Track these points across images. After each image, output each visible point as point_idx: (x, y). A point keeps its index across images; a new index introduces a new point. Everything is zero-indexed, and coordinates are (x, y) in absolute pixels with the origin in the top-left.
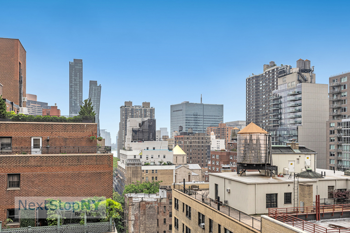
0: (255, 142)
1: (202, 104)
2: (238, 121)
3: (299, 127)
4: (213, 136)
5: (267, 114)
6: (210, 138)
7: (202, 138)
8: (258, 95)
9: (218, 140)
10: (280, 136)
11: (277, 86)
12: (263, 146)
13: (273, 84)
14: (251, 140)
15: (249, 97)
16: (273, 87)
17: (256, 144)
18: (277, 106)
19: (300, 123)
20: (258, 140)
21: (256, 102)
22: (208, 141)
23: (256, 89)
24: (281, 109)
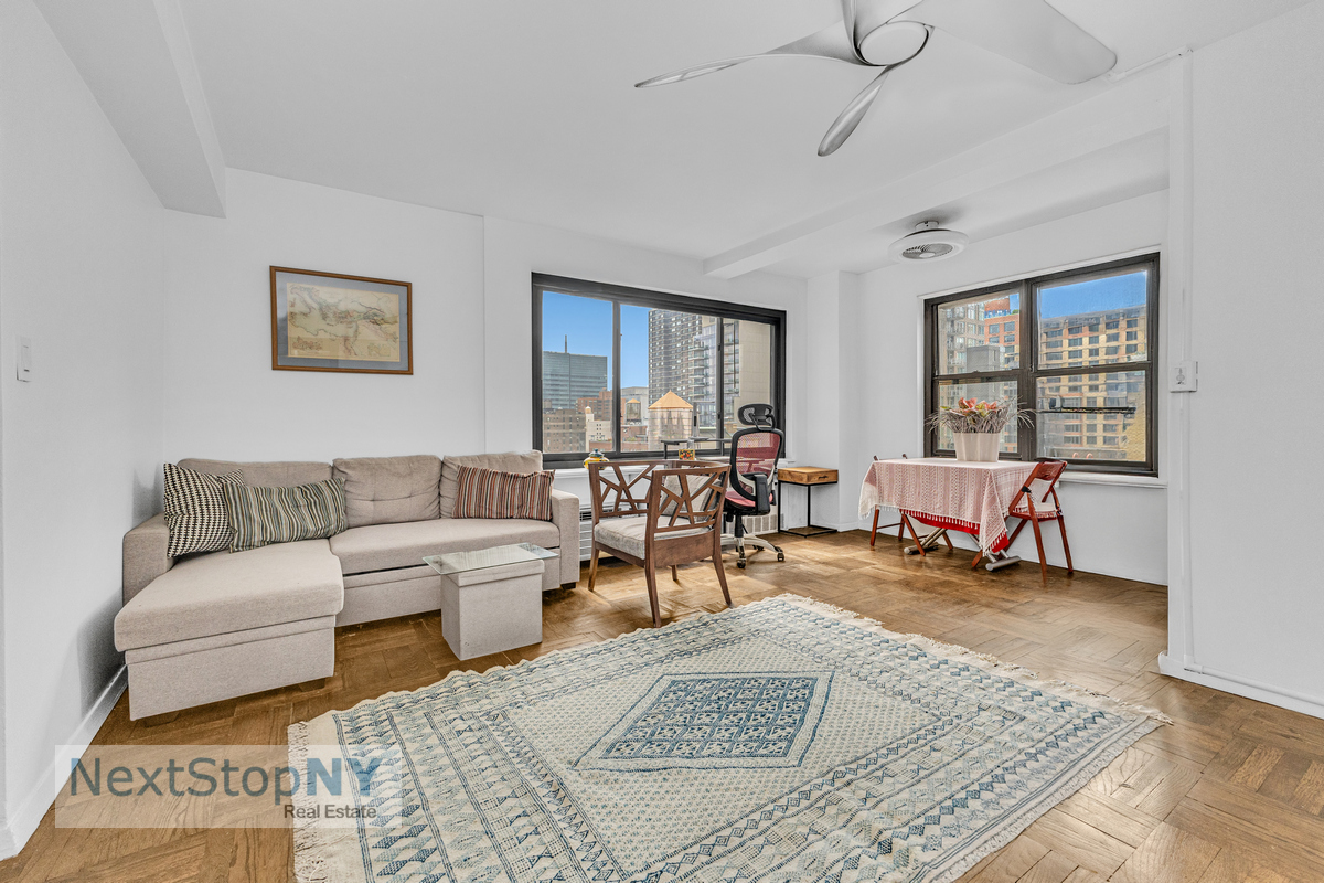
0: (675, 422)
1: (566, 356)
2: (634, 388)
3: (735, 399)
4: (589, 417)
5: (684, 376)
6: (584, 419)
7: (571, 420)
8: (669, 342)
9: (599, 422)
10: (706, 414)
11: (700, 328)
12: (686, 428)
13: (694, 324)
14: (670, 419)
15: (654, 345)
16: (694, 329)
17: (678, 426)
18: (700, 362)
19: (737, 393)
20: (680, 419)
21: (666, 353)
22: (581, 424)
23: (665, 332)
24: (707, 367)
